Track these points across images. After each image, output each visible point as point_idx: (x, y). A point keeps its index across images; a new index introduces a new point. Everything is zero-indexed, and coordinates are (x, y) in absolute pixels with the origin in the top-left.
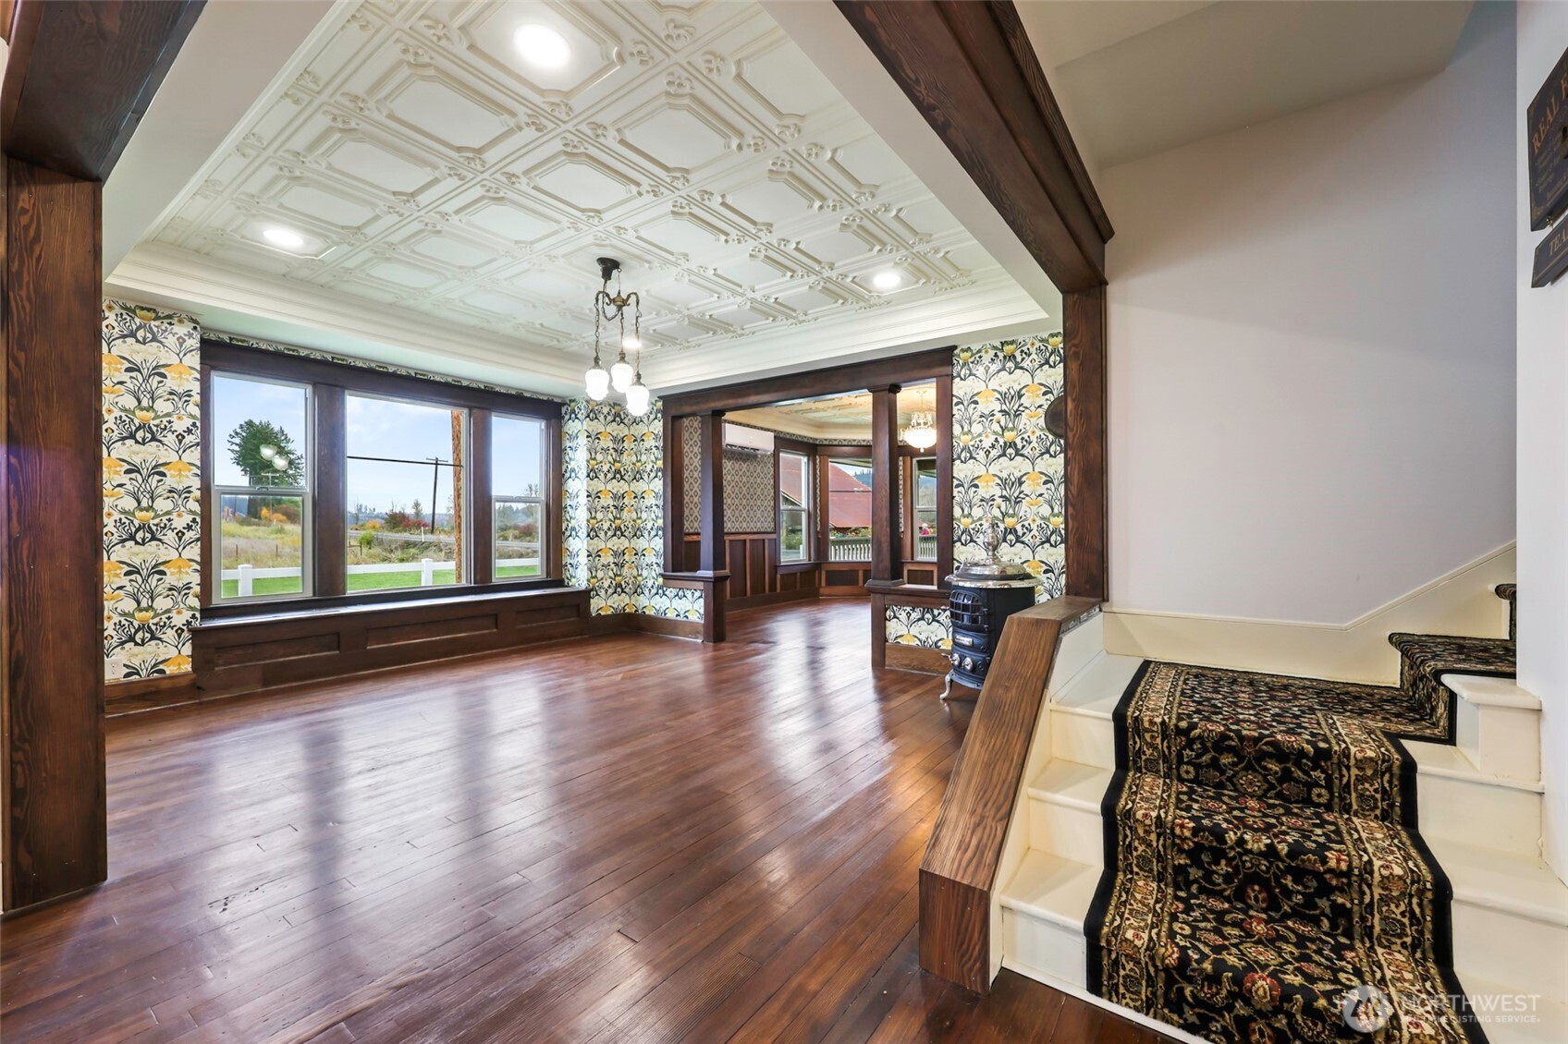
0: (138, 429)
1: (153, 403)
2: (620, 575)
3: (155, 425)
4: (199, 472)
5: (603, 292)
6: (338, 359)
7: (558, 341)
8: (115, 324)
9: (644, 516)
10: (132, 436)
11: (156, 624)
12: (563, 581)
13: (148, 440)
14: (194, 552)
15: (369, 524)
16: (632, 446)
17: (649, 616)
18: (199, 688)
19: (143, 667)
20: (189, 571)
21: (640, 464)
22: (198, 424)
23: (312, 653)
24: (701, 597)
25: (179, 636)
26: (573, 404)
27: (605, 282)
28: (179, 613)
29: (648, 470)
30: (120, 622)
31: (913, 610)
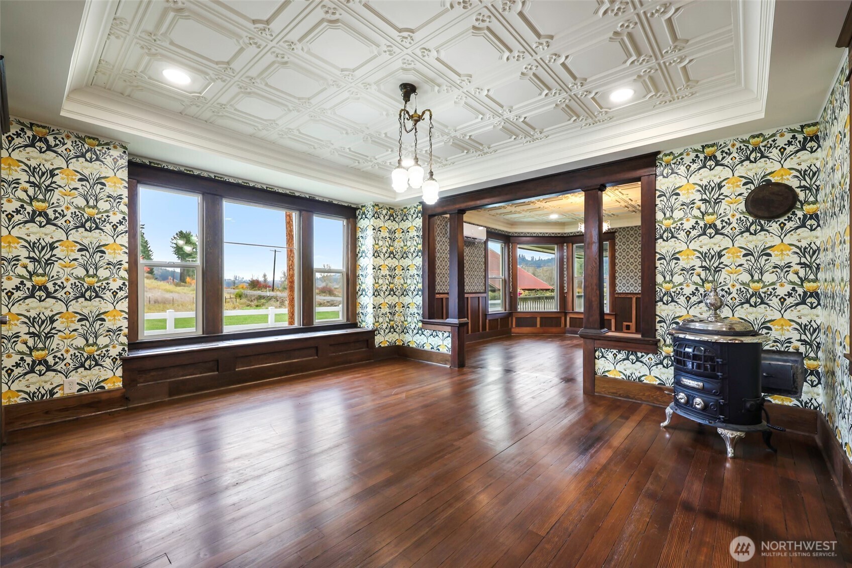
0: (87, 221)
1: (97, 203)
2: (393, 321)
3: (98, 219)
4: (127, 251)
5: (404, 110)
6: (218, 177)
7: (359, 163)
8: (71, 148)
9: (409, 281)
10: (83, 226)
11: (99, 355)
12: (357, 324)
13: (93, 228)
14: (124, 305)
15: (240, 286)
16: (401, 235)
17: (412, 348)
18: (127, 398)
19: (90, 384)
20: (121, 318)
21: (406, 247)
22: (127, 218)
23: (201, 373)
24: (449, 336)
25: (114, 363)
26: (363, 208)
27: (406, 103)
28: (114, 347)
29: (412, 251)
30: (75, 354)
31: (619, 352)
